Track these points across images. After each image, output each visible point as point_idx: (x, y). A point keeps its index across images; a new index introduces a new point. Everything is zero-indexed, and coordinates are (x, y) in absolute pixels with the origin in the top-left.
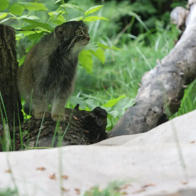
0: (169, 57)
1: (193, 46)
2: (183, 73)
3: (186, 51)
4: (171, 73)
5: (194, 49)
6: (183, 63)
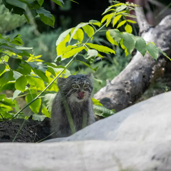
0: (118, 78)
1: (140, 69)
2: (129, 91)
3: (133, 73)
4: (118, 91)
5: (140, 71)
6: (130, 83)
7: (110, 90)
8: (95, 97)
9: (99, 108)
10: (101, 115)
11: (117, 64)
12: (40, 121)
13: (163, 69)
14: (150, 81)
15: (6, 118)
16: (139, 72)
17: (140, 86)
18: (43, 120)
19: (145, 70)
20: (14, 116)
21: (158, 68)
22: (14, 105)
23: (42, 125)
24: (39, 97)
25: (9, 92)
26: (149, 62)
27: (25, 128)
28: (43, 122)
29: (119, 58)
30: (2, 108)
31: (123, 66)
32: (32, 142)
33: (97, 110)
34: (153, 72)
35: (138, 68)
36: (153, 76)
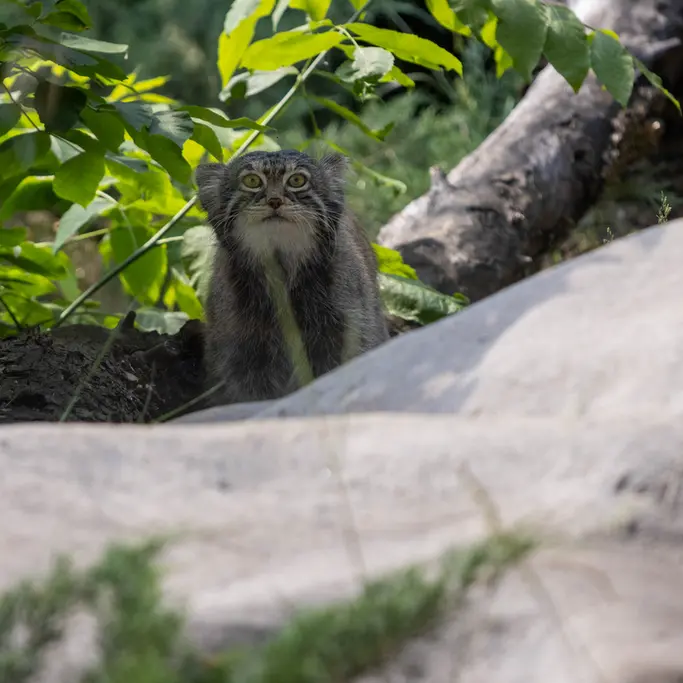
0: (477, 160)
1: (565, 124)
2: (518, 215)
3: (535, 140)
4: (477, 213)
5: (566, 132)
6: (523, 181)
7: (444, 210)
8: (384, 238)
11: (472, 103)
12: (166, 334)
13: (657, 125)
14: (605, 173)
15: (31, 322)
16: (560, 137)
17: (562, 192)
18: (178, 331)
19: (585, 130)
20: (63, 315)
21: (636, 120)
23: (174, 351)
24: (160, 241)
26: (599, 98)
27: (107, 362)
28: (176, 337)
29: (479, 80)
30: (13, 285)
31: (497, 114)
35: (557, 121)
36: (615, 153)
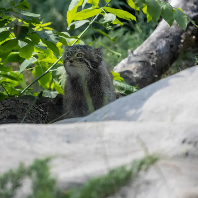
2: (154, 63)
4: (142, 63)
5: (168, 39)
6: (155, 53)
7: (132, 62)
8: (115, 70)
9: (120, 84)
10: (123, 92)
11: (140, 31)
12: (52, 98)
13: (194, 37)
14: (179, 51)
15: (13, 94)
16: (166, 41)
17: (167, 57)
18: (55, 97)
19: (173, 39)
20: (22, 92)
21: (188, 36)
22: (21, 79)
23: (54, 103)
24: (50, 71)
25: (15, 64)
26: (177, 29)
27: (35, 106)
28: (55, 99)
29: (142, 24)
30: (7, 83)
31: (148, 34)
32: (43, 123)
33: (118, 86)
34: (182, 41)
35: (165, 36)
36: (182, 45)
